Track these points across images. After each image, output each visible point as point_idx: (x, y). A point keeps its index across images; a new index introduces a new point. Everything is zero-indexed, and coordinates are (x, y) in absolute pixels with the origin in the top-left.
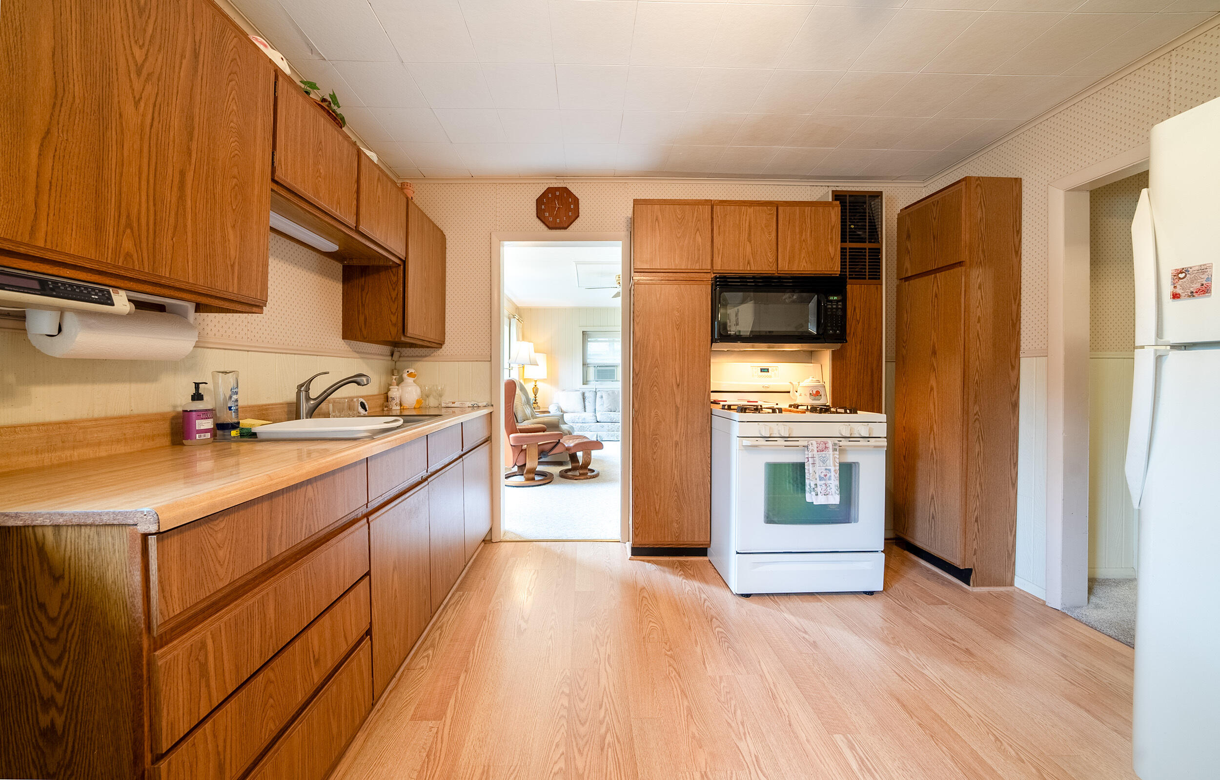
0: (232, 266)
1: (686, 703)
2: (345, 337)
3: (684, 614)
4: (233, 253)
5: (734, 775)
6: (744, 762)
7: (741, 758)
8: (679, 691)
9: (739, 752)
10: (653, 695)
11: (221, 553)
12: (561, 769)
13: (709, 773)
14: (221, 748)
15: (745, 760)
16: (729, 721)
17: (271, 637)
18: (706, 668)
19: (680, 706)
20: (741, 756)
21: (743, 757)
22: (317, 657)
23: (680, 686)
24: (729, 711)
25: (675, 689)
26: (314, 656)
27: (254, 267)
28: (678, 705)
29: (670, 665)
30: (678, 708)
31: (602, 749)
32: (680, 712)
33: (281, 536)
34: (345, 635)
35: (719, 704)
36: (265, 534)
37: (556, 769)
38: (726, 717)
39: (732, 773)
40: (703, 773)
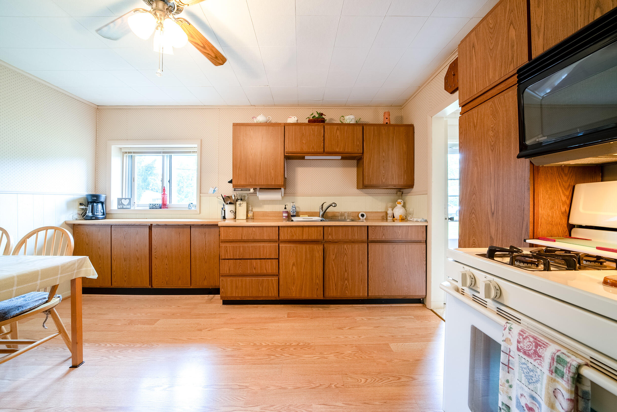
0: (273, 179)
1: (290, 388)
2: (357, 189)
3: (385, 403)
4: (273, 176)
5: (243, 399)
6: (248, 406)
7: (251, 406)
8: (300, 386)
9: (255, 405)
10: (296, 374)
11: (231, 233)
12: (262, 344)
13: (247, 389)
14: (230, 266)
15: (249, 407)
16: (275, 407)
17: (241, 254)
18: (320, 405)
19: (288, 385)
20: (252, 406)
21: (251, 407)
22: (255, 267)
23: (303, 387)
24: (281, 408)
25: (300, 384)
26: (254, 267)
27: (279, 177)
28: (289, 384)
29: (321, 385)
30: (287, 384)
31: (268, 355)
32: (284, 384)
33: (245, 236)
34: (266, 269)
35: (288, 405)
36: (241, 234)
37: (262, 343)
38: (278, 406)
39: (244, 399)
40: (248, 387)
